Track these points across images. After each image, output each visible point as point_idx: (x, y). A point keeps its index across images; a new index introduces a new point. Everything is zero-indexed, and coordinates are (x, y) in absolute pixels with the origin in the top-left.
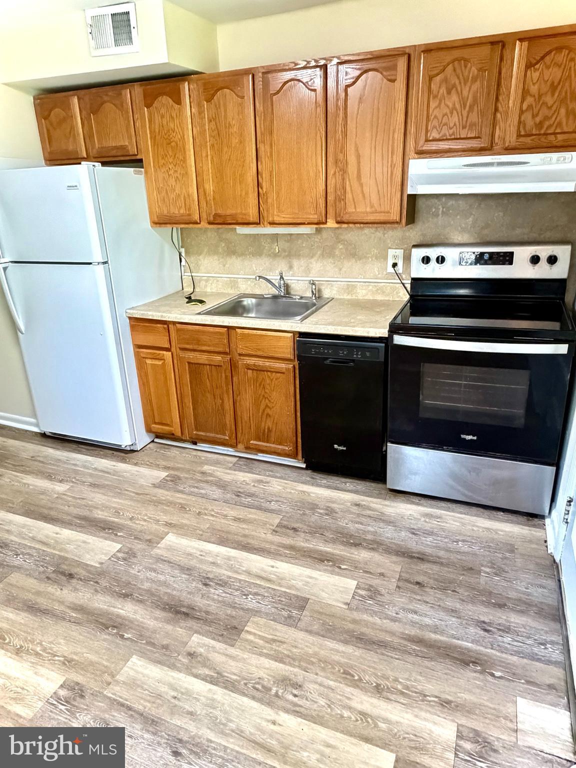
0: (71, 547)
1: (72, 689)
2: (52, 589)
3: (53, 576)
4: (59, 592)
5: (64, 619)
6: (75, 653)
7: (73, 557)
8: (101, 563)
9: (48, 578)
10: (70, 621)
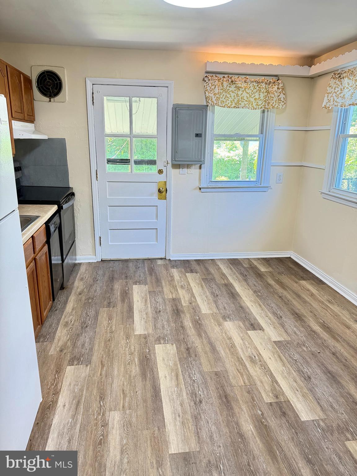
0: (171, 363)
1: (225, 319)
2: (200, 349)
3: (193, 356)
4: (199, 347)
5: (208, 336)
6: (215, 325)
7: (177, 357)
8: (172, 344)
9: (196, 356)
10: (207, 334)
